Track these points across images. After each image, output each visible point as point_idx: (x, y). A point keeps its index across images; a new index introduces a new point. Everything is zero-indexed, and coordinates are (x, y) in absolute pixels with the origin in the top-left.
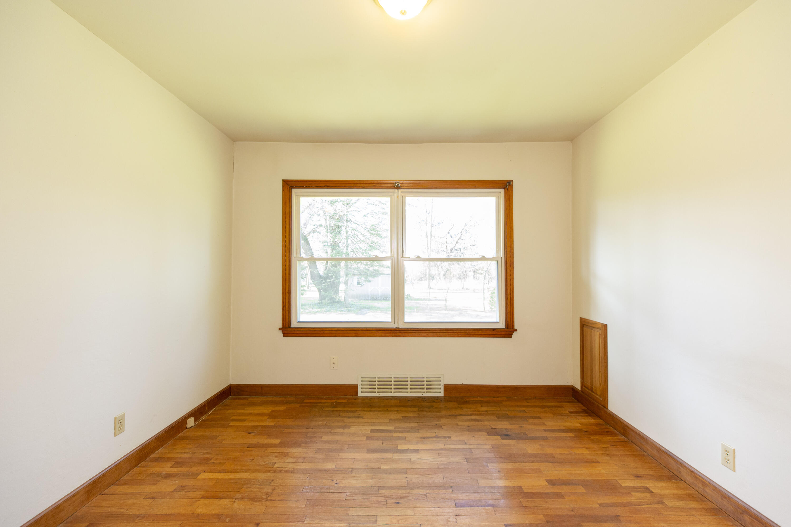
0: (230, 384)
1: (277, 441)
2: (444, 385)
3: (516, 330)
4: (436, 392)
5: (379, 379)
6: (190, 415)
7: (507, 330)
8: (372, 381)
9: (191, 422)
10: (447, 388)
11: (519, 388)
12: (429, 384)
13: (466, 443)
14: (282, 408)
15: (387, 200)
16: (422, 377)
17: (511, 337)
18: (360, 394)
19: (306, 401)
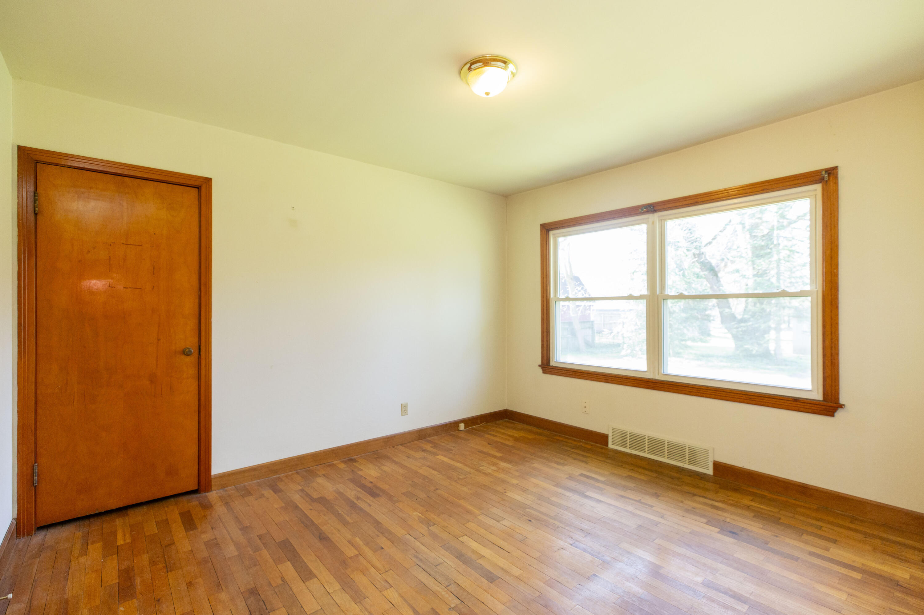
0: (506, 409)
1: (499, 455)
2: (714, 461)
3: (842, 406)
4: (702, 467)
5: (631, 434)
6: (462, 421)
7: (825, 403)
8: (623, 435)
9: (462, 426)
10: (717, 466)
11: (853, 500)
12: (693, 455)
13: (662, 517)
14: (531, 437)
15: (644, 227)
16: (683, 443)
17: (833, 415)
18: (610, 446)
19: (556, 437)
